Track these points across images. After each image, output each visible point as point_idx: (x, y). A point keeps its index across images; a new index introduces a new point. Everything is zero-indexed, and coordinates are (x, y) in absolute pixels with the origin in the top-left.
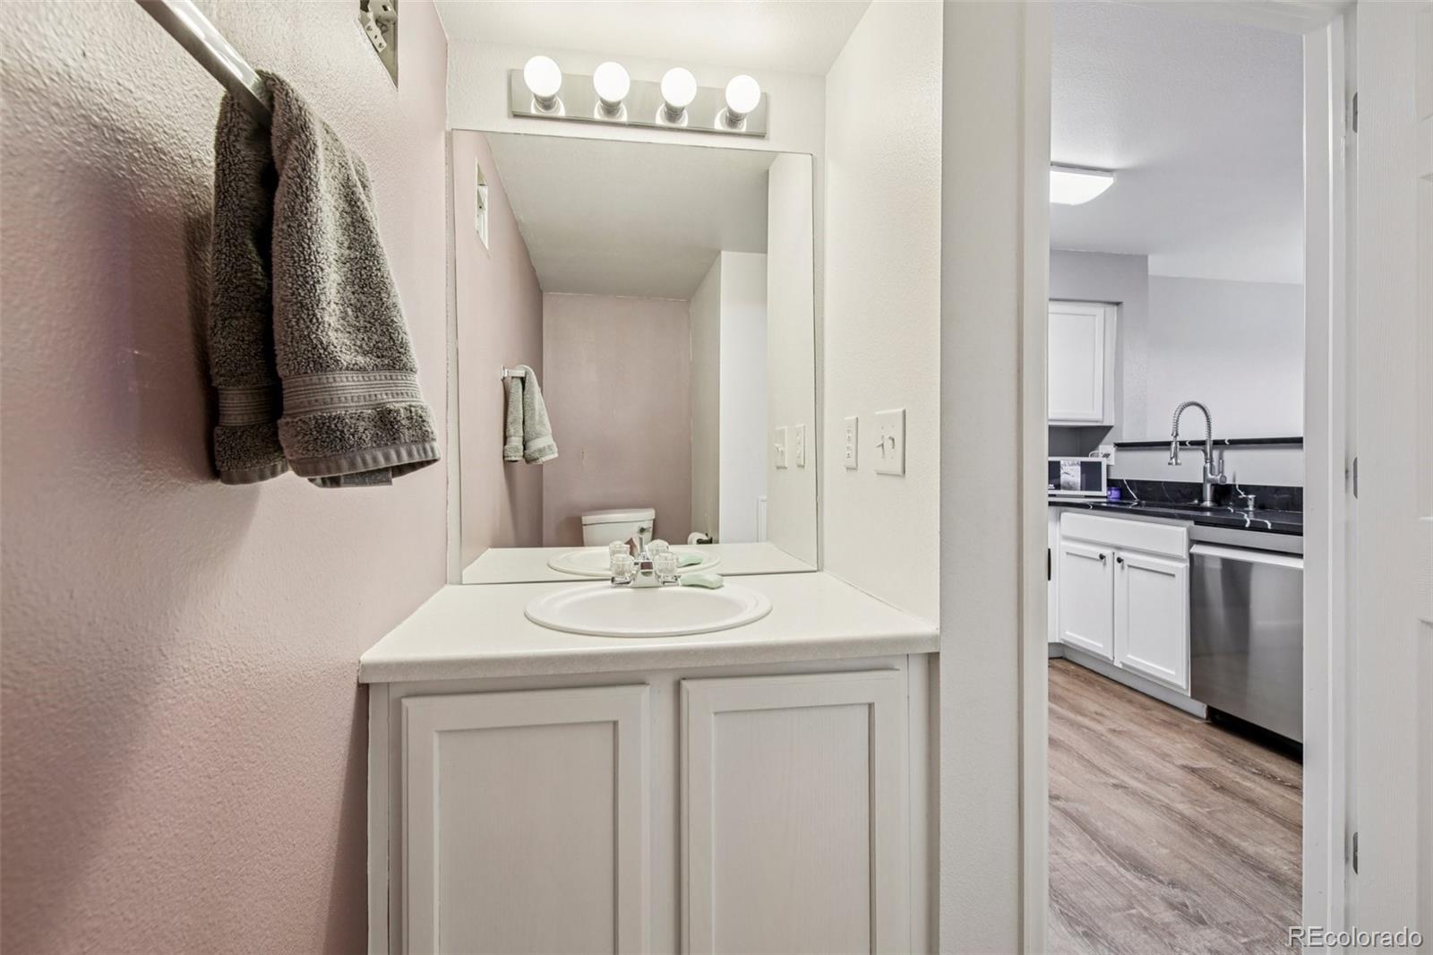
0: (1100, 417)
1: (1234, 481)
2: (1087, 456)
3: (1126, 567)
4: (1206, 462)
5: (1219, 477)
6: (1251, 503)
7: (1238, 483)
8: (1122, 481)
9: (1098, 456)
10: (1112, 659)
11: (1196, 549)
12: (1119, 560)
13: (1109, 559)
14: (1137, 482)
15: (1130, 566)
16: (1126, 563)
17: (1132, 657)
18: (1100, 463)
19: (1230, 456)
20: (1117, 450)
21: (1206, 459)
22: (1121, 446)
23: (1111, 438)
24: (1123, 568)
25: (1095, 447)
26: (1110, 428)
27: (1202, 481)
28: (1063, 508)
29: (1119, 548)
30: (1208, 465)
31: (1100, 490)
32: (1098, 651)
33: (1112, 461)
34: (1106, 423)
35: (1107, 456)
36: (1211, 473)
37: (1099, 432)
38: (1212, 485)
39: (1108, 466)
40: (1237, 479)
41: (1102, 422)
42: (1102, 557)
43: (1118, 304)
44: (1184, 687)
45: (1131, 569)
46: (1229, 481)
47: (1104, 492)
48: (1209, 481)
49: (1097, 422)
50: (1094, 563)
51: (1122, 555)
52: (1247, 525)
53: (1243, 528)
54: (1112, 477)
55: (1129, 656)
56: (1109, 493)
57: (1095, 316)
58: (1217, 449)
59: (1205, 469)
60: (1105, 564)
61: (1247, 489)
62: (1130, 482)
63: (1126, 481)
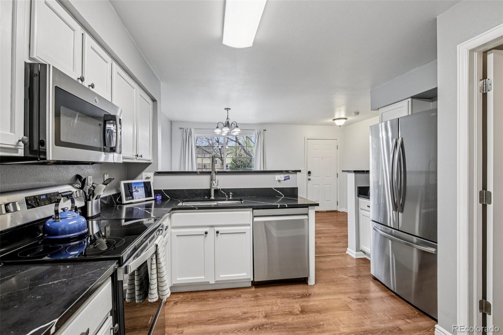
3: (219, 235)
6: (231, 196)
8: (161, 190)
11: (257, 219)
12: (217, 232)
14: (167, 190)
15: (221, 234)
18: (149, 182)
20: (155, 175)
22: (158, 174)
23: (149, 169)
26: (150, 163)
27: (208, 188)
30: (213, 182)
31: (152, 196)
34: (147, 161)
35: (148, 178)
38: (214, 189)
39: (153, 183)
42: (206, 233)
43: (154, 101)
44: (251, 278)
47: (154, 197)
54: (156, 189)
56: (156, 197)
57: (150, 104)
61: (225, 190)
62: (165, 191)
63: (163, 190)
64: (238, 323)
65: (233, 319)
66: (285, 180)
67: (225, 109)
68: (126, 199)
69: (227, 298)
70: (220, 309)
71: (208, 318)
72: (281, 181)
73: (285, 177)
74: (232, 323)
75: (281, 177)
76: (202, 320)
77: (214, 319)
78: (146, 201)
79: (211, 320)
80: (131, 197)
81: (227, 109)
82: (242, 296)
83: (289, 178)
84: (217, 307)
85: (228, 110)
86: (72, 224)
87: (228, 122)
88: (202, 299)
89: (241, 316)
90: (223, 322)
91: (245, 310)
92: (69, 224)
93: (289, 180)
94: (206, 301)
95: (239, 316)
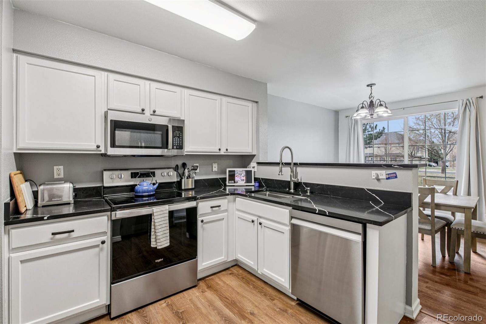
0: (251, 151)
1: (301, 180)
2: (246, 168)
3: (263, 227)
4: (291, 173)
5: (296, 179)
6: (308, 191)
7: (303, 181)
8: (259, 178)
9: (250, 168)
10: (257, 270)
11: (294, 221)
12: (260, 224)
13: (256, 222)
14: (265, 179)
15: (264, 226)
16: (263, 225)
17: (266, 271)
18: (251, 171)
19: (299, 169)
20: (258, 165)
21: (291, 172)
22: (259, 164)
23: (255, 160)
24: (262, 227)
25: (249, 164)
26: (255, 155)
27: (290, 180)
28: (237, 196)
29: (260, 217)
30: (292, 174)
31: (252, 183)
32: (251, 266)
33: (256, 169)
34: (253, 154)
35: (254, 167)
36: (293, 177)
37: (250, 157)
38: (294, 182)
39: (254, 172)
40: (302, 180)
41: (252, 153)
42: (253, 221)
43: (257, 102)
44: (288, 288)
45: (265, 227)
46: (300, 181)
47: (253, 184)
48: (293, 181)
49: (250, 153)
50: (250, 223)
51: (261, 220)
52: (317, 212)
53: (315, 213)
54: (256, 177)
55: (264, 270)
56: (255, 184)
57: (249, 106)
58: (295, 166)
59: (291, 175)
60: (254, 225)
61: (307, 184)
62: (262, 179)
63: (261, 178)
64: (235, 315)
65: (238, 310)
66: (387, 179)
67: (368, 86)
68: (229, 182)
69: (263, 294)
70: (243, 297)
71: (228, 296)
72: (381, 180)
73: (388, 174)
74: (232, 311)
75: (383, 173)
76: (223, 295)
77: (229, 300)
78: (246, 186)
79: (227, 299)
80: (233, 181)
81: (370, 85)
82: (275, 301)
83: (396, 177)
84: (245, 294)
85: (371, 87)
86: (145, 189)
87: (372, 102)
88: (248, 282)
89: (245, 313)
90: (230, 306)
91: (256, 312)
92: (143, 189)
93: (396, 179)
94: (247, 285)
95: (245, 312)
